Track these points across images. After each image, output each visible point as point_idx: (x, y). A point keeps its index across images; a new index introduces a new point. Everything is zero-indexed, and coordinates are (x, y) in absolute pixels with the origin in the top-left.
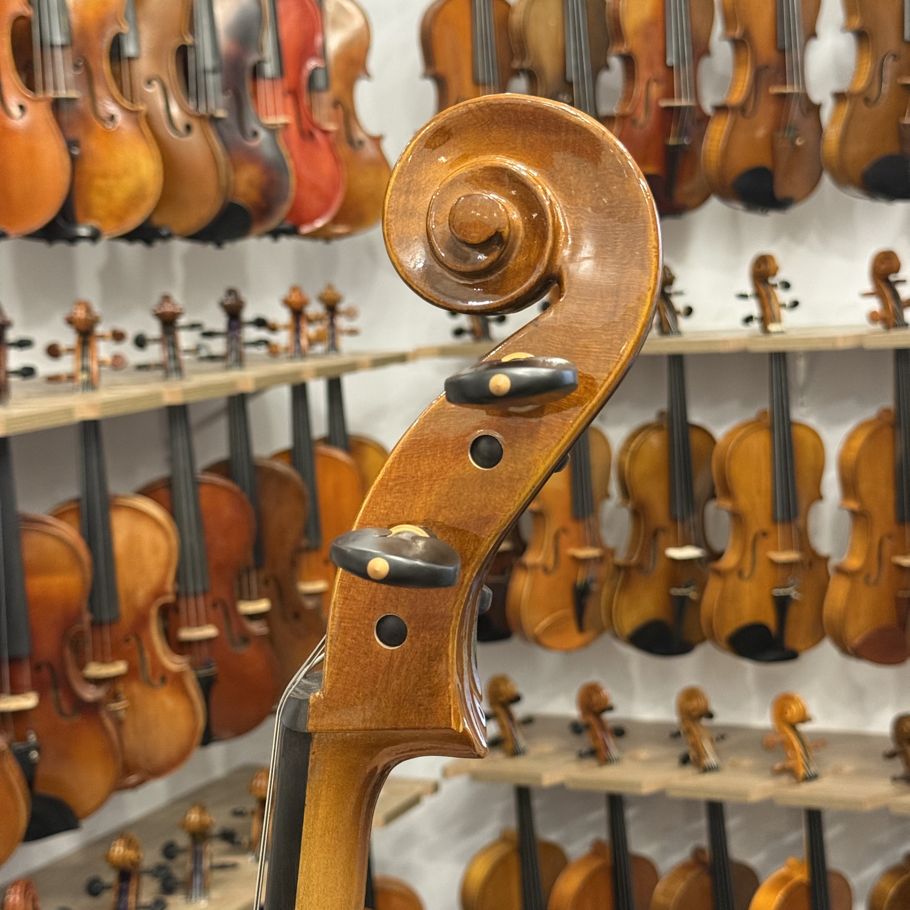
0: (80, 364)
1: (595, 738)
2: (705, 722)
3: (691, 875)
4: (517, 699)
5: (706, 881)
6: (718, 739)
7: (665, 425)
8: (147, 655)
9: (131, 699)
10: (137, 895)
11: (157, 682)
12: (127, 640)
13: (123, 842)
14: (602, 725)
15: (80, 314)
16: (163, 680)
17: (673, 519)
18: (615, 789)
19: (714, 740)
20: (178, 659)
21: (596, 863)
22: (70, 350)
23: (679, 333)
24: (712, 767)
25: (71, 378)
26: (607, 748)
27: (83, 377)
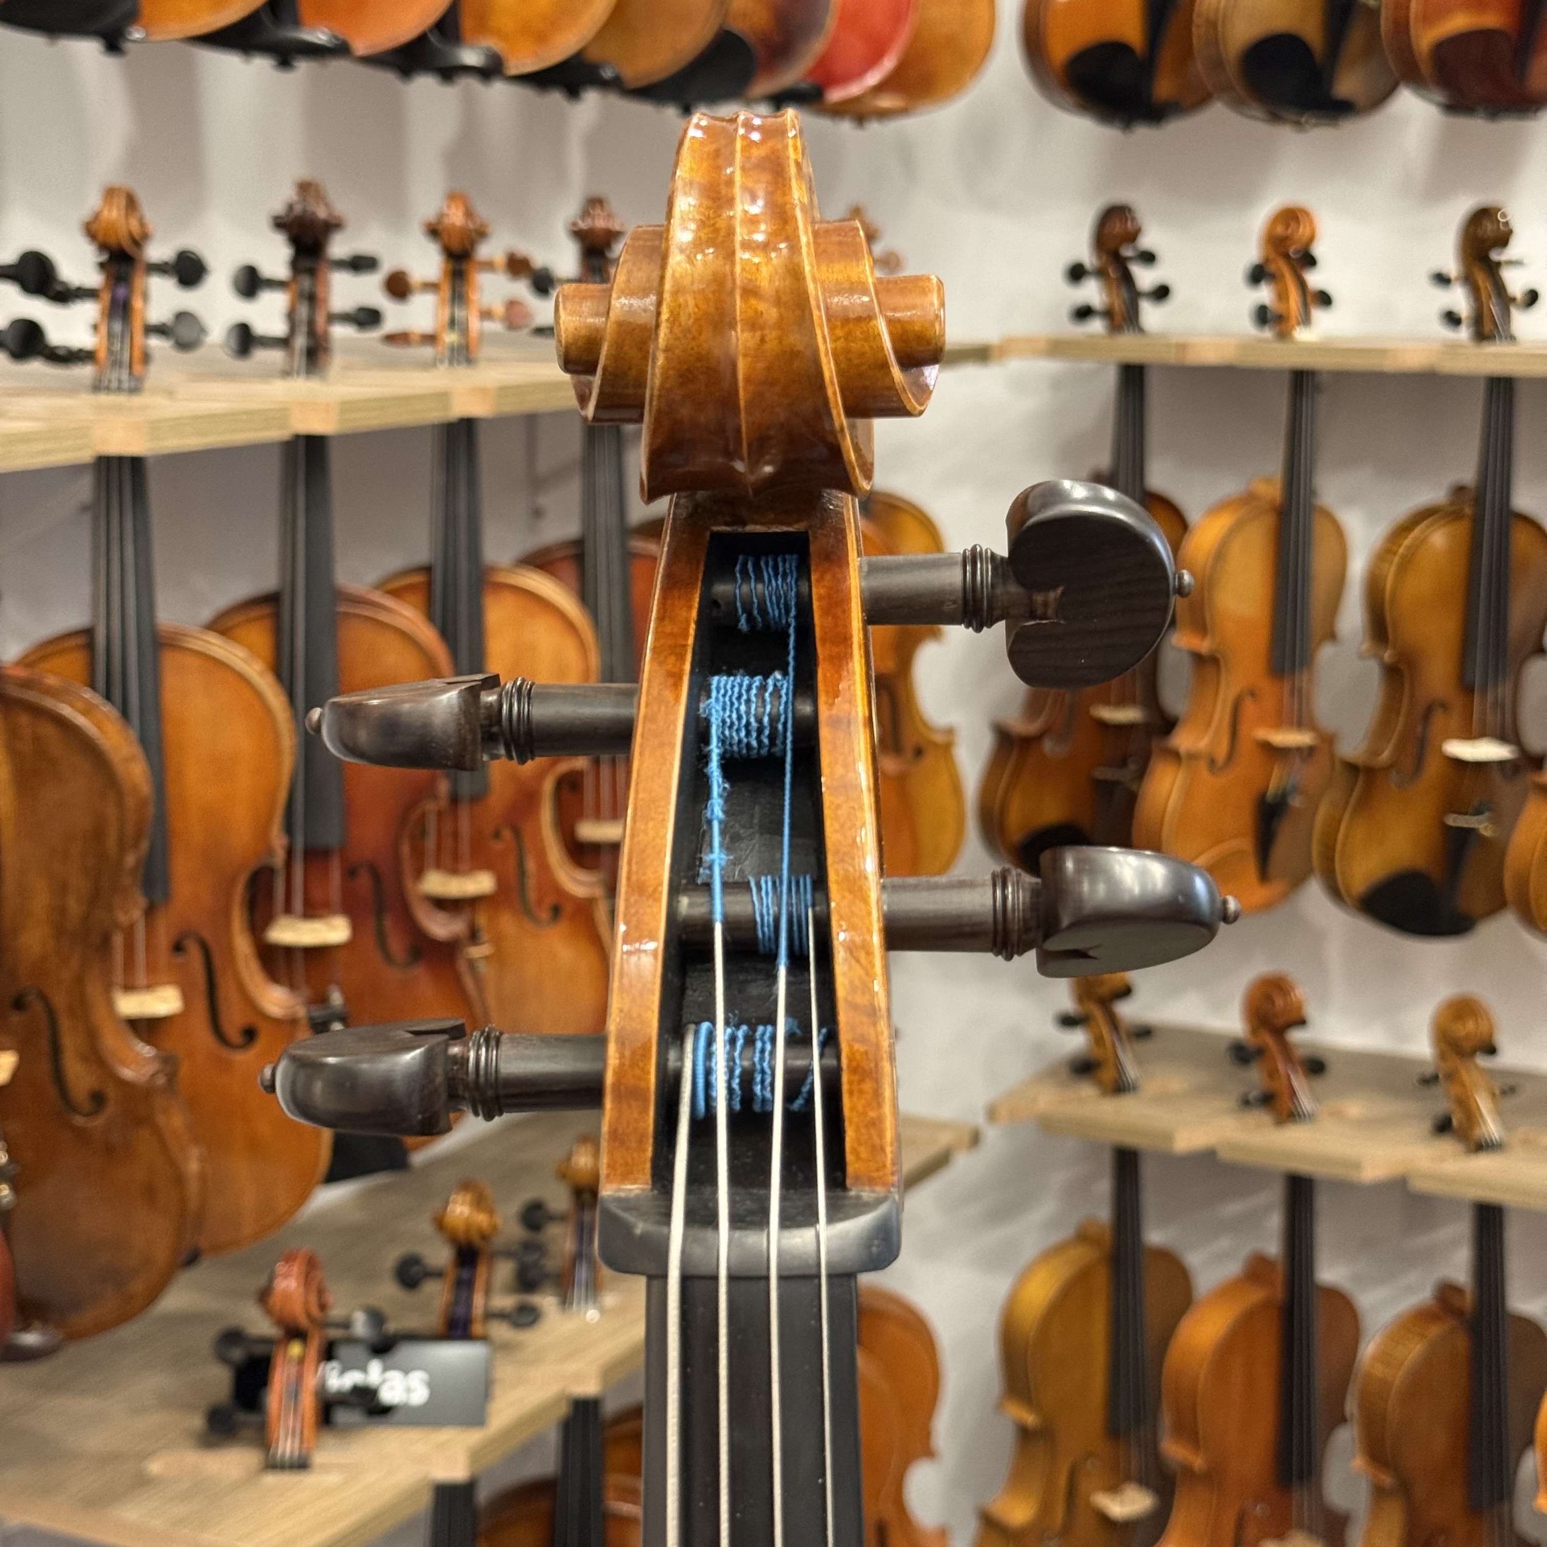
0: (446, 314)
1: (1273, 1074)
2: (1482, 1061)
3: (1435, 1331)
4: (1126, 992)
5: (1462, 1343)
6: (1504, 1093)
7: (1468, 511)
8: (531, 865)
9: (497, 941)
10: (488, 1292)
11: (545, 915)
12: (497, 835)
13: (468, 1197)
14: (1286, 1048)
15: (456, 217)
16: (556, 911)
17: (1467, 688)
18: (1303, 1168)
19: (1497, 1092)
20: (583, 876)
21: (1255, 1295)
22: (430, 287)
23: (1512, 338)
24: (1493, 1144)
25: (430, 339)
26: (1293, 1093)
27: (451, 338)
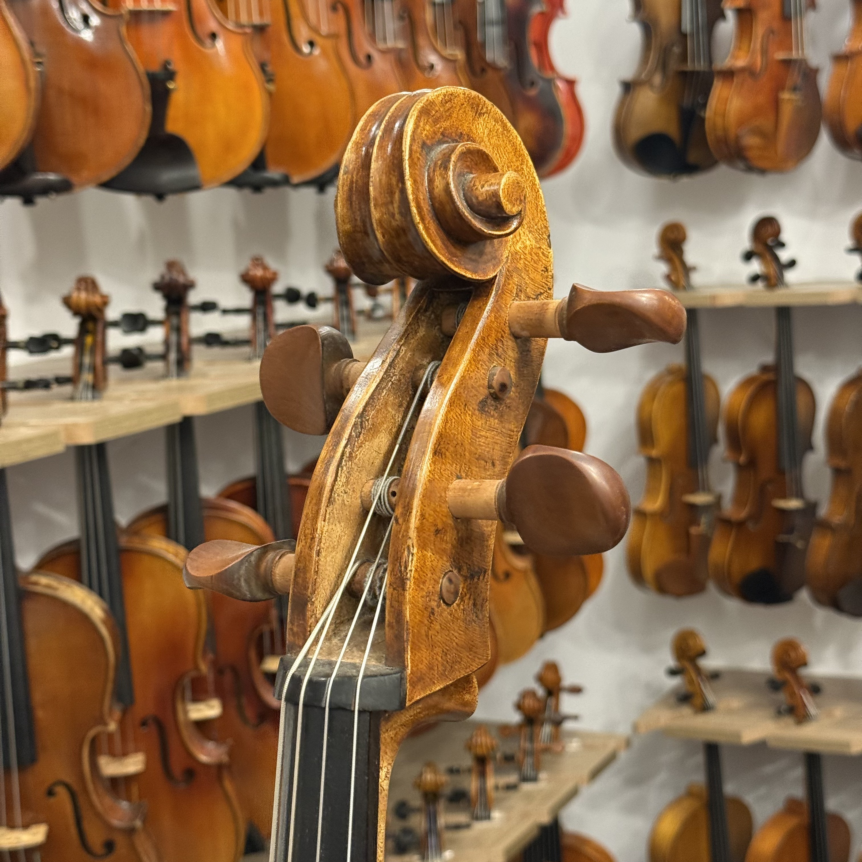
1: (793, 694)
4: (703, 653)
14: (798, 679)
18: (813, 748)
21: (792, 822)
26: (805, 706)
